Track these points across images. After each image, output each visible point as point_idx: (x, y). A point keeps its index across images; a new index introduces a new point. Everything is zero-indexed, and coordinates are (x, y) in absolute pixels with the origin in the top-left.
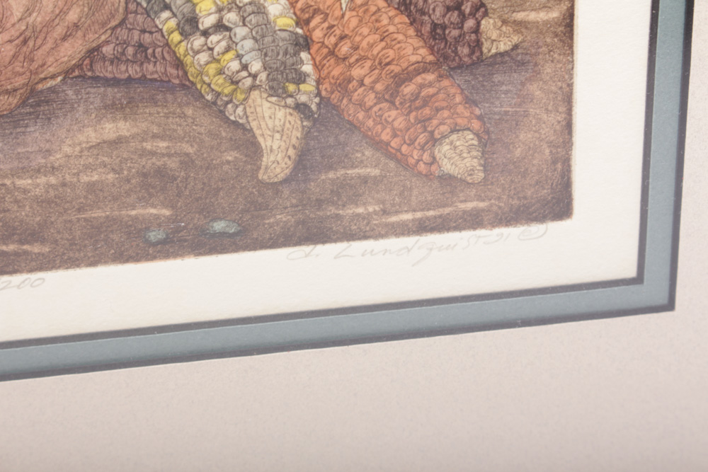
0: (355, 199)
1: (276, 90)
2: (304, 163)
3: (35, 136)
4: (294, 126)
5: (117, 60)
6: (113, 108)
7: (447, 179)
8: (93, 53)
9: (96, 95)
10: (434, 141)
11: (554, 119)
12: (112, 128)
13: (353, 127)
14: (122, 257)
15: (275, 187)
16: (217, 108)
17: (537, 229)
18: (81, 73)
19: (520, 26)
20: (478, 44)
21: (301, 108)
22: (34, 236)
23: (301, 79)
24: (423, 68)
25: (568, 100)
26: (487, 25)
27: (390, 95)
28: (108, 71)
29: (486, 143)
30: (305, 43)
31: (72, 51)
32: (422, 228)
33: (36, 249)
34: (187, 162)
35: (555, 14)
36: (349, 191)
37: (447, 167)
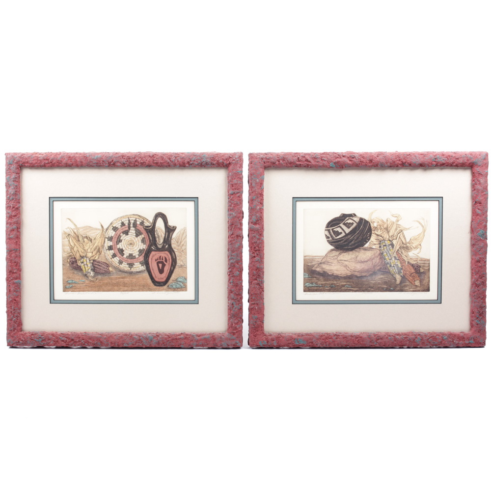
0: (406, 287)
1: (399, 274)
2: (401, 282)
3: (374, 276)
4: (400, 278)
5: (383, 269)
6: (382, 274)
7: (416, 286)
8: (381, 268)
9: (380, 273)
10: (415, 281)
11: (428, 280)
12: (382, 276)
13: (406, 279)
14: (381, 291)
15: (398, 285)
16: (392, 275)
17: (426, 292)
18: (379, 270)
19: (424, 269)
20: (420, 271)
21: (401, 276)
22: (372, 288)
23: (401, 273)
24: (414, 273)
25: (429, 278)
26: (421, 269)
27: (410, 276)
28: (381, 270)
29: (421, 282)
30: (402, 269)
31: (379, 268)
32: (413, 291)
33: (372, 289)
34: (389, 281)
35: (428, 268)
36: (405, 286)
37: (416, 284)
